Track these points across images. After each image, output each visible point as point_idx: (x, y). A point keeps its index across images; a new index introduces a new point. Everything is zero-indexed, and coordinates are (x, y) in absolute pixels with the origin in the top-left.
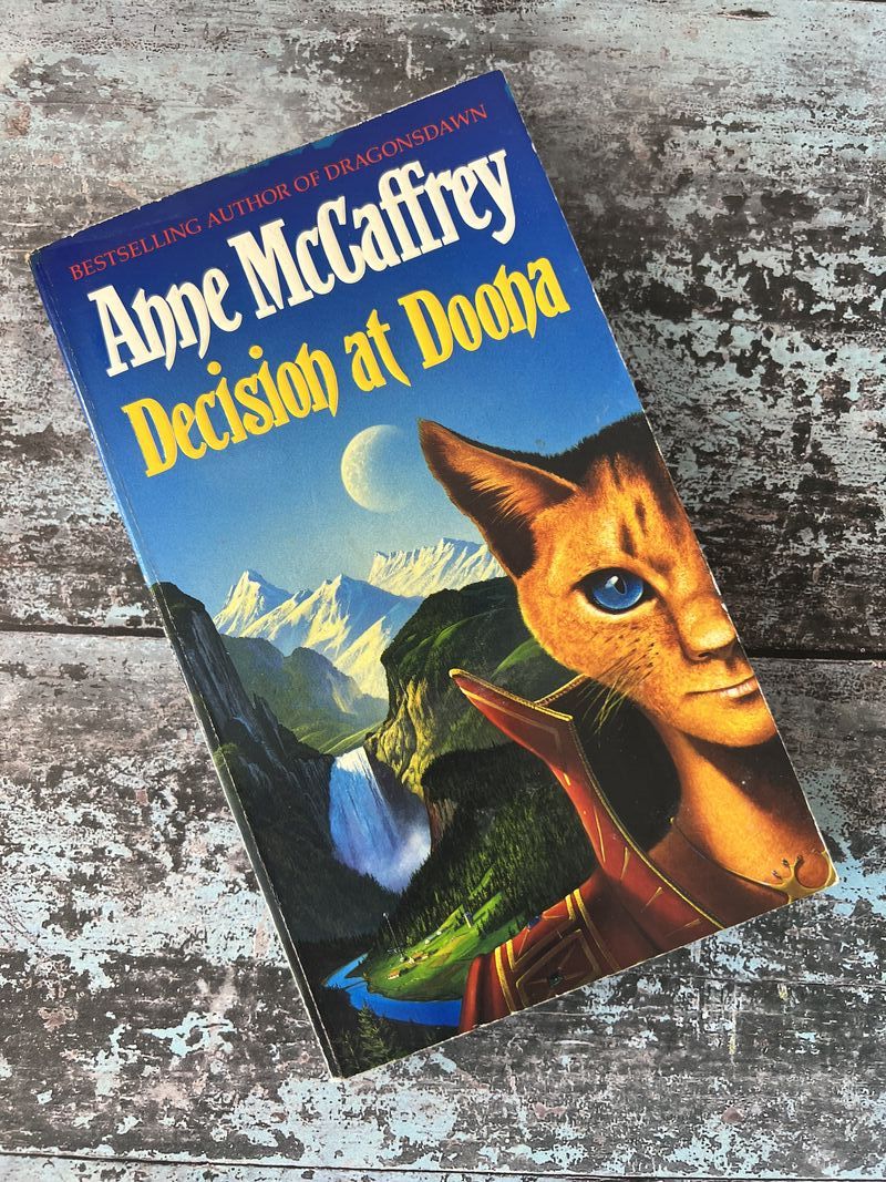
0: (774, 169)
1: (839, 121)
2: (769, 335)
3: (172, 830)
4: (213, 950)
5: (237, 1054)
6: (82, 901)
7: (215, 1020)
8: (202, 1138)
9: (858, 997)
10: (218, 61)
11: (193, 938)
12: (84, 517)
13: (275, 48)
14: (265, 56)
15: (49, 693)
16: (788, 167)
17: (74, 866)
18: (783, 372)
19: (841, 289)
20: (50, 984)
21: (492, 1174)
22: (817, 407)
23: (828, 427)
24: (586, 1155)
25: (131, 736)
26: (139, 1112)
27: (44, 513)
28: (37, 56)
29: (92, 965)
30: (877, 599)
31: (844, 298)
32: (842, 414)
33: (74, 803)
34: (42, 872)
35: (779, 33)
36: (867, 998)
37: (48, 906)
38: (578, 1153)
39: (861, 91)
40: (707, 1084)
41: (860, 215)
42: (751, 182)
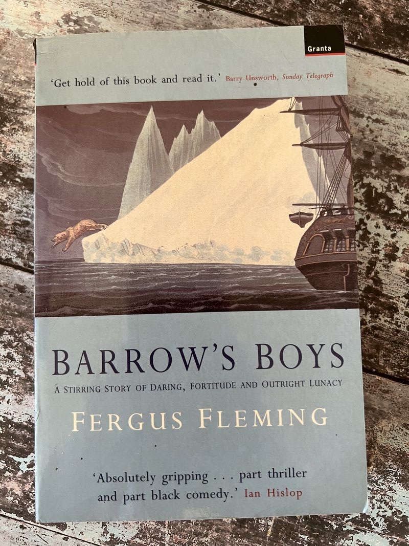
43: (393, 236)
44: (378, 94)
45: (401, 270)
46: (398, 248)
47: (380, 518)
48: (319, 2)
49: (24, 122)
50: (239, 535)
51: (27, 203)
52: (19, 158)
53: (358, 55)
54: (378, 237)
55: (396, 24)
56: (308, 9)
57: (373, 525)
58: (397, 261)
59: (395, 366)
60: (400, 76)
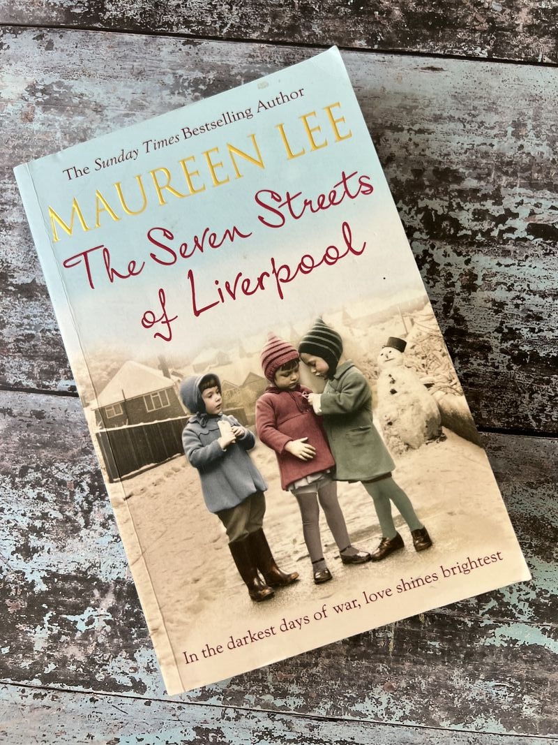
0: (441, 155)
1: (479, 130)
2: (433, 247)
3: (85, 505)
4: (103, 573)
5: (113, 632)
6: (34, 542)
7: (102, 612)
8: (91, 679)
9: (465, 624)
10: (138, 86)
11: (93, 566)
12: (49, 330)
13: (169, 80)
14: (164, 84)
15: (24, 426)
16: (448, 155)
17: (31, 522)
18: (440, 268)
19: (475, 223)
20: (13, 587)
21: (251, 710)
22: (458, 289)
23: (464, 300)
24: (305, 703)
25: (67, 452)
26: (57, 661)
27: (28, 327)
28: (40, 79)
29: (36, 577)
30: (487, 397)
31: (477, 228)
32: (472, 293)
33: (33, 487)
34: (13, 524)
35: (448, 80)
36: (470, 624)
37: (15, 543)
38: (300, 702)
39: (493, 114)
40: (375, 667)
41: (488, 182)
42: (428, 162)
43: (467, 262)
44: (415, 100)
45: (485, 301)
46: (477, 275)
47: (523, 603)
48: (324, 8)
49: (6, 219)
50: (355, 656)
51: (27, 313)
52: (8, 263)
53: (382, 59)
54: (449, 268)
55: (421, 13)
56: (312, 19)
57: (517, 613)
58: (478, 290)
59: (502, 416)
60: (437, 74)
